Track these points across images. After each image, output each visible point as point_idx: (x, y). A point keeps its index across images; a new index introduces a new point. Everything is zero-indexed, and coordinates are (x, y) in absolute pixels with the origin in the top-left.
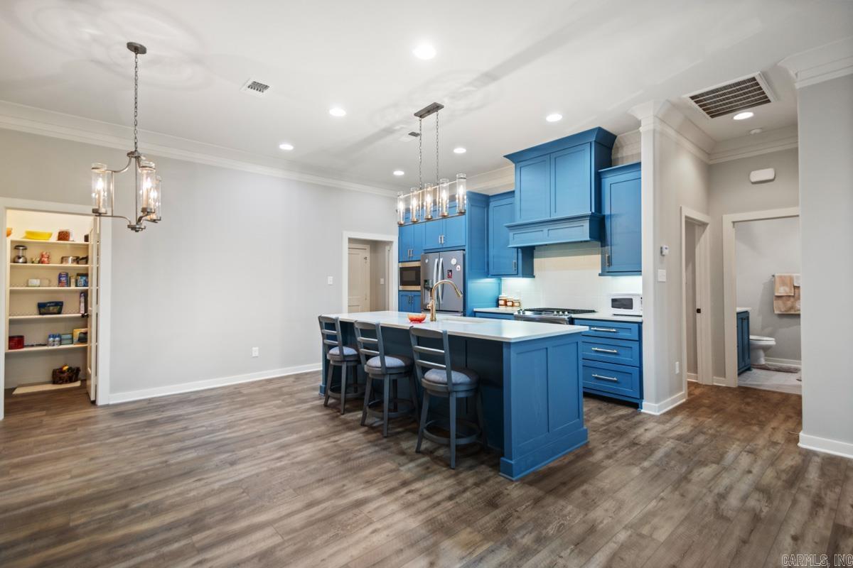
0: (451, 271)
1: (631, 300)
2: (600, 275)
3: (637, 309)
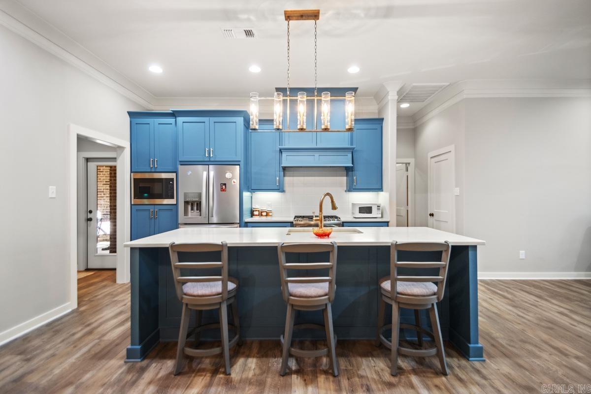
0: (225, 184)
1: (371, 208)
2: (346, 191)
3: (375, 213)
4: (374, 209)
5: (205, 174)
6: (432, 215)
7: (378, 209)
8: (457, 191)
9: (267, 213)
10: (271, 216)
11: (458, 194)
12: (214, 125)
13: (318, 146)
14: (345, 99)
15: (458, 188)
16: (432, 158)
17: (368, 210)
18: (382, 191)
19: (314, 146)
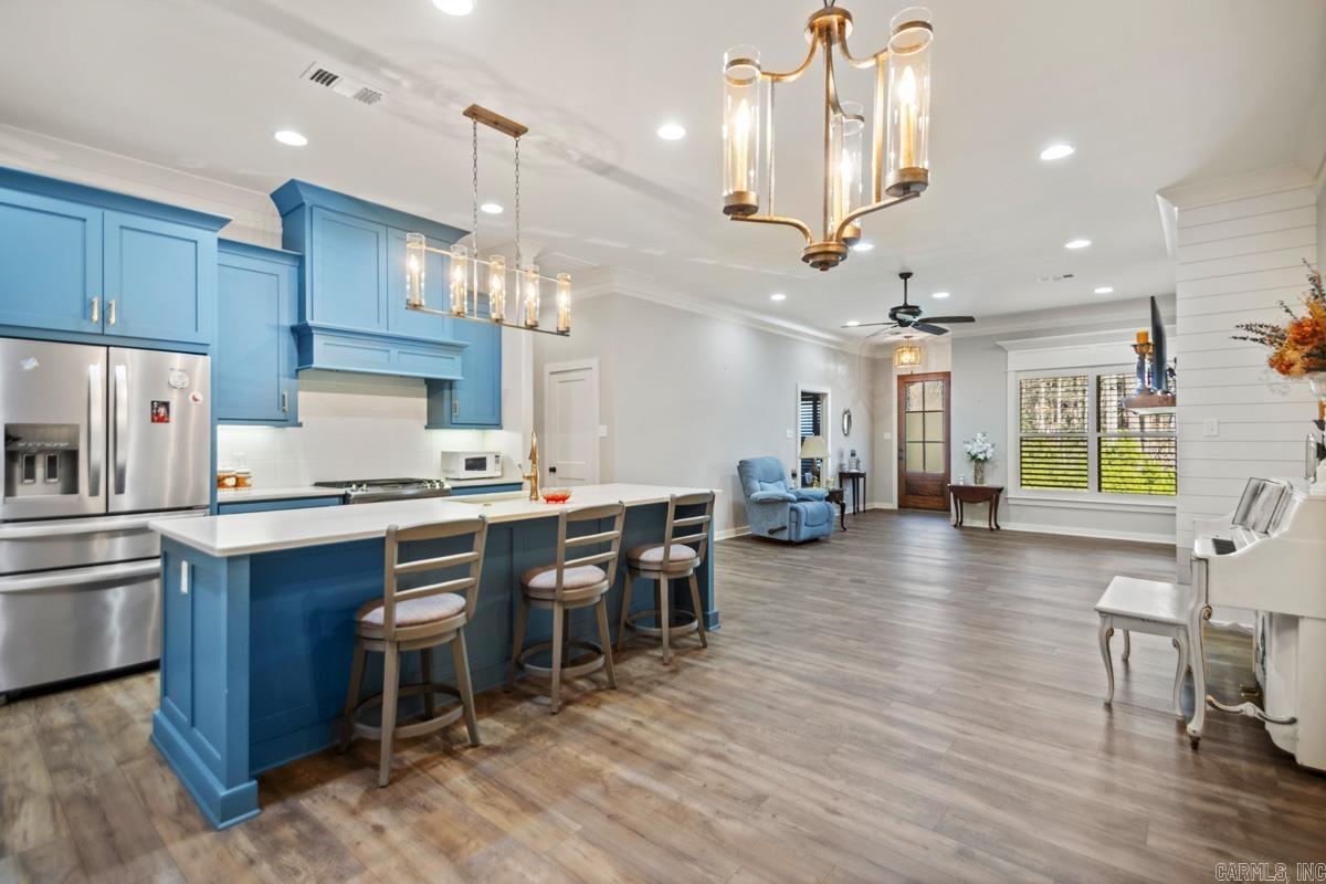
1: (483, 460)
2: (426, 428)
3: (491, 470)
4: (490, 462)
5: (96, 372)
6: (553, 470)
7: (497, 462)
8: (603, 430)
9: (237, 479)
10: (250, 485)
11: (605, 435)
12: (121, 238)
13: (391, 332)
14: (449, 257)
15: (605, 427)
16: (552, 373)
17: (477, 463)
18: (501, 428)
19: (383, 331)
